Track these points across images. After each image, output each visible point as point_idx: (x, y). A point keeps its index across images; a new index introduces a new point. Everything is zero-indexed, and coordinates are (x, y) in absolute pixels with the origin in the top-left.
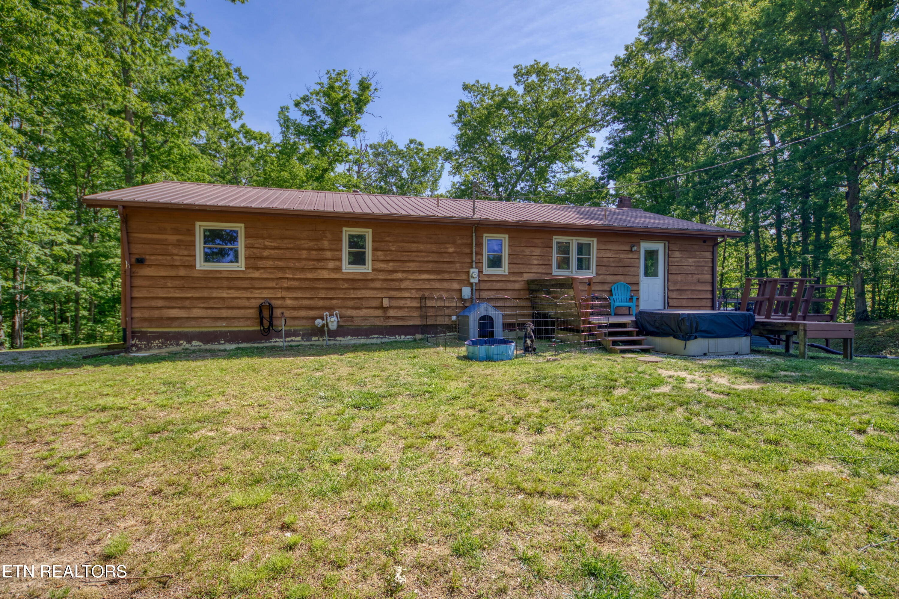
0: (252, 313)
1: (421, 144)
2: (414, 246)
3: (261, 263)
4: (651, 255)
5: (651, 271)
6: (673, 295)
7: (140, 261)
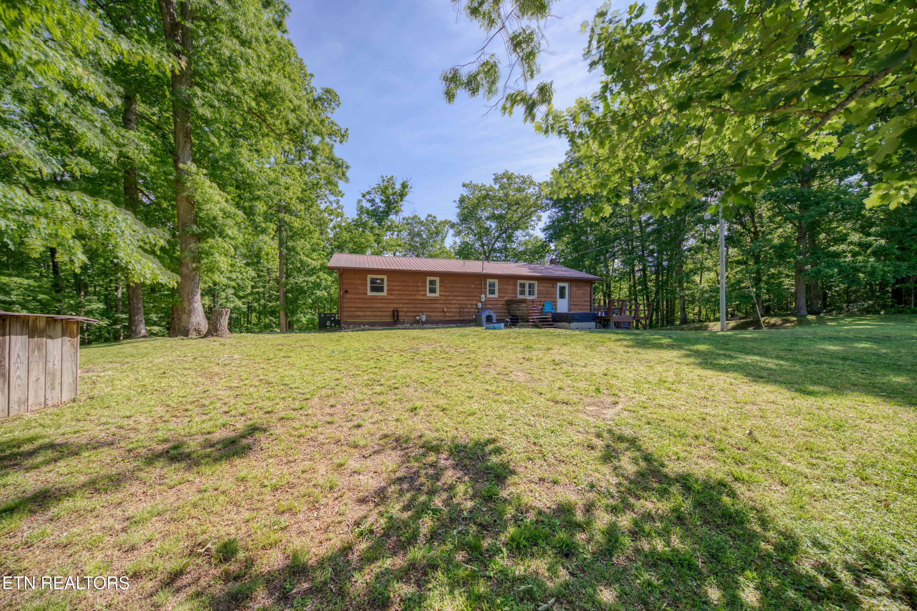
0: (390, 314)
1: (435, 217)
2: (457, 285)
3: (393, 292)
4: (562, 289)
5: (562, 296)
6: (573, 307)
7: (346, 292)
